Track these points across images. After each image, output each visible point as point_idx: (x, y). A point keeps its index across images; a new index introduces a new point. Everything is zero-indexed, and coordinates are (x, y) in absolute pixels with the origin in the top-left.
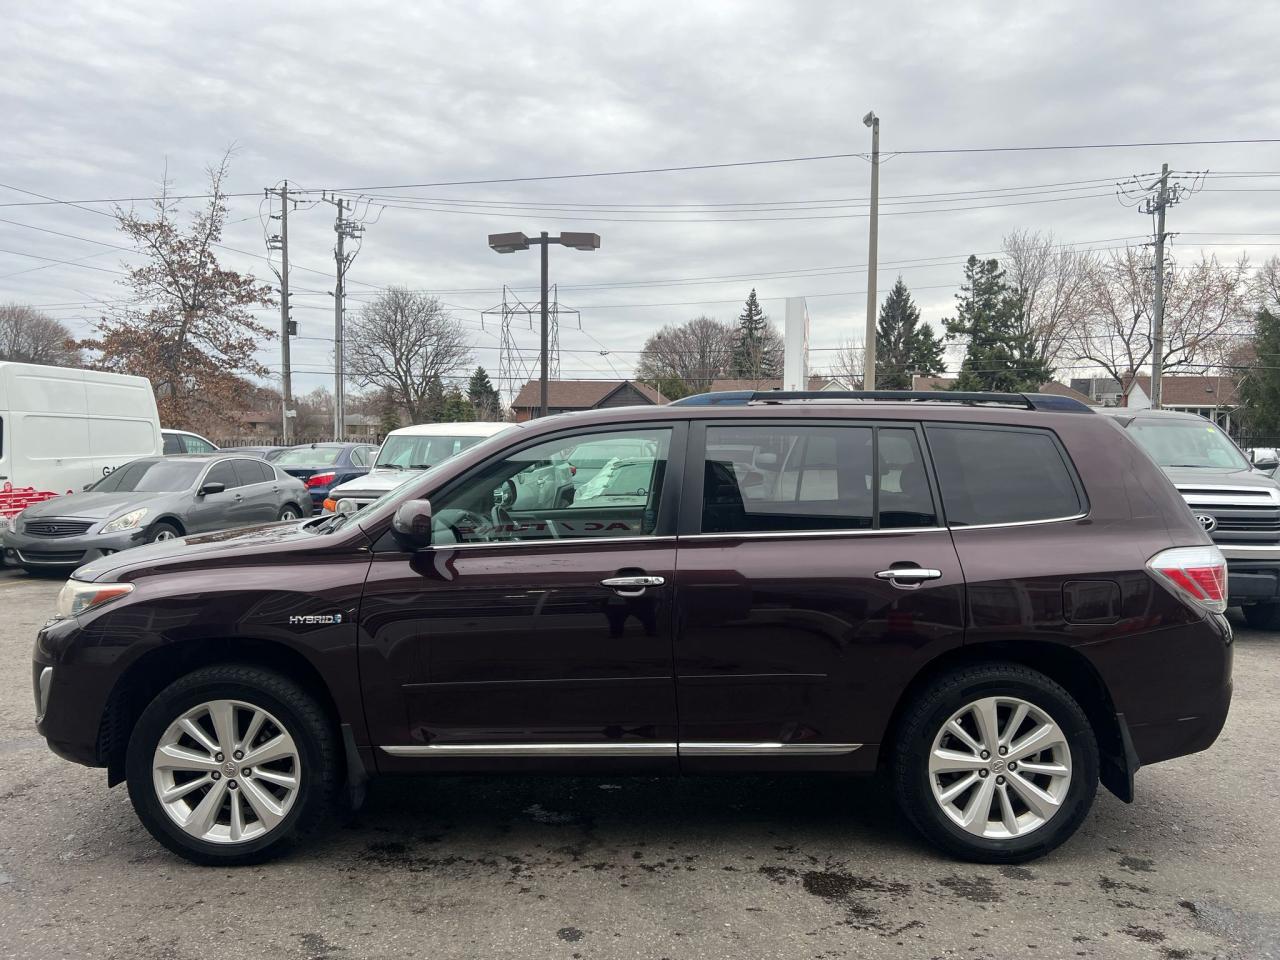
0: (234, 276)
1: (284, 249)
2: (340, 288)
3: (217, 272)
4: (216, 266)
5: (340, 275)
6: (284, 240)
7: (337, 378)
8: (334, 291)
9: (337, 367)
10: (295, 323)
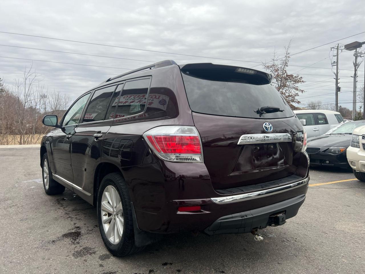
0: (292, 76)
1: (337, 65)
2: (355, 74)
3: (287, 76)
4: (287, 74)
5: (356, 70)
6: (337, 62)
7: (353, 104)
8: (353, 76)
9: (354, 100)
10: (340, 88)
